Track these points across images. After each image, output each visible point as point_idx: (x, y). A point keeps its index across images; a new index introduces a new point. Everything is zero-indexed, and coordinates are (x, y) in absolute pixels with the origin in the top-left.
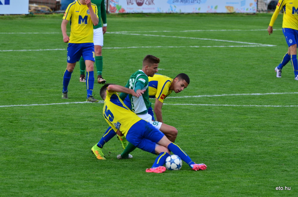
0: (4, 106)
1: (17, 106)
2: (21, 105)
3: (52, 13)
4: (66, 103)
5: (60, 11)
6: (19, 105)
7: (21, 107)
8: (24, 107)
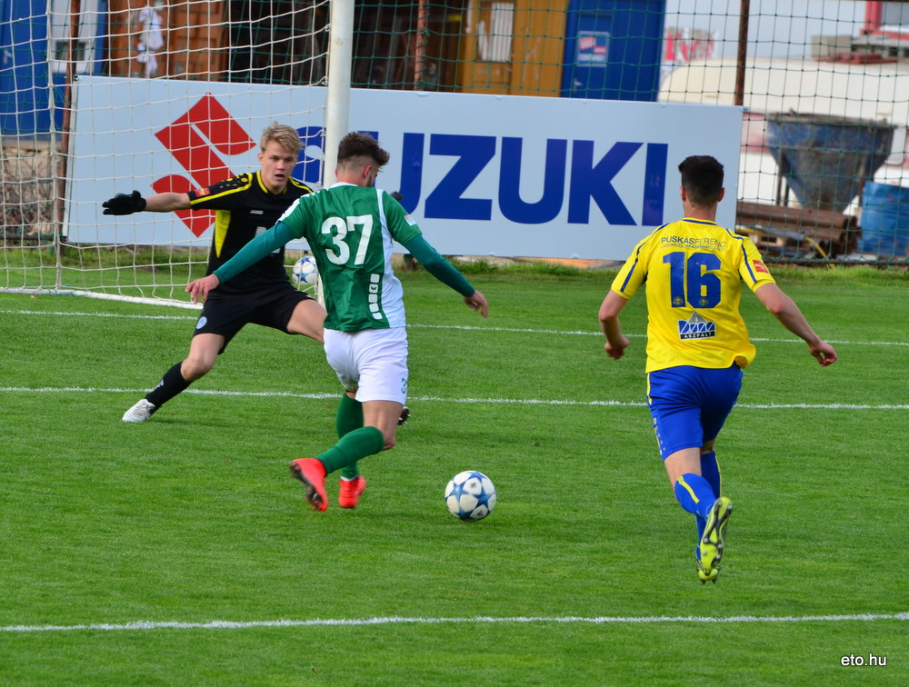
0: (623, 619)
1: (674, 619)
2: (690, 619)
3: (822, 265)
4: (865, 617)
5: (855, 257)
6: (680, 618)
7: (689, 624)
8: (702, 625)
